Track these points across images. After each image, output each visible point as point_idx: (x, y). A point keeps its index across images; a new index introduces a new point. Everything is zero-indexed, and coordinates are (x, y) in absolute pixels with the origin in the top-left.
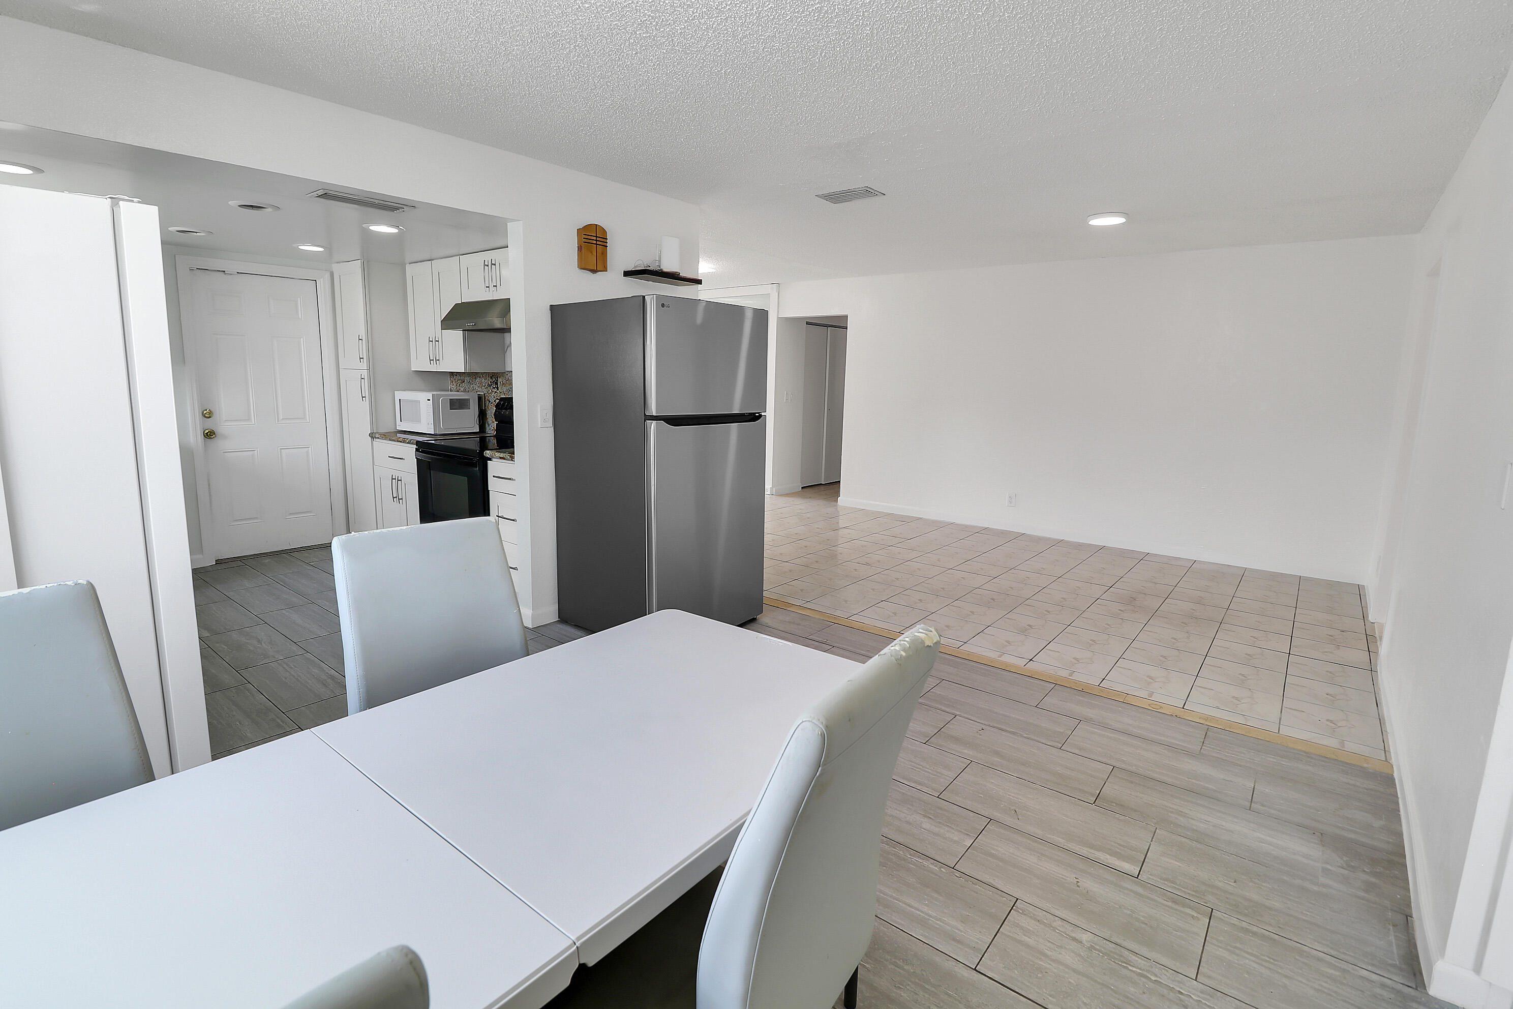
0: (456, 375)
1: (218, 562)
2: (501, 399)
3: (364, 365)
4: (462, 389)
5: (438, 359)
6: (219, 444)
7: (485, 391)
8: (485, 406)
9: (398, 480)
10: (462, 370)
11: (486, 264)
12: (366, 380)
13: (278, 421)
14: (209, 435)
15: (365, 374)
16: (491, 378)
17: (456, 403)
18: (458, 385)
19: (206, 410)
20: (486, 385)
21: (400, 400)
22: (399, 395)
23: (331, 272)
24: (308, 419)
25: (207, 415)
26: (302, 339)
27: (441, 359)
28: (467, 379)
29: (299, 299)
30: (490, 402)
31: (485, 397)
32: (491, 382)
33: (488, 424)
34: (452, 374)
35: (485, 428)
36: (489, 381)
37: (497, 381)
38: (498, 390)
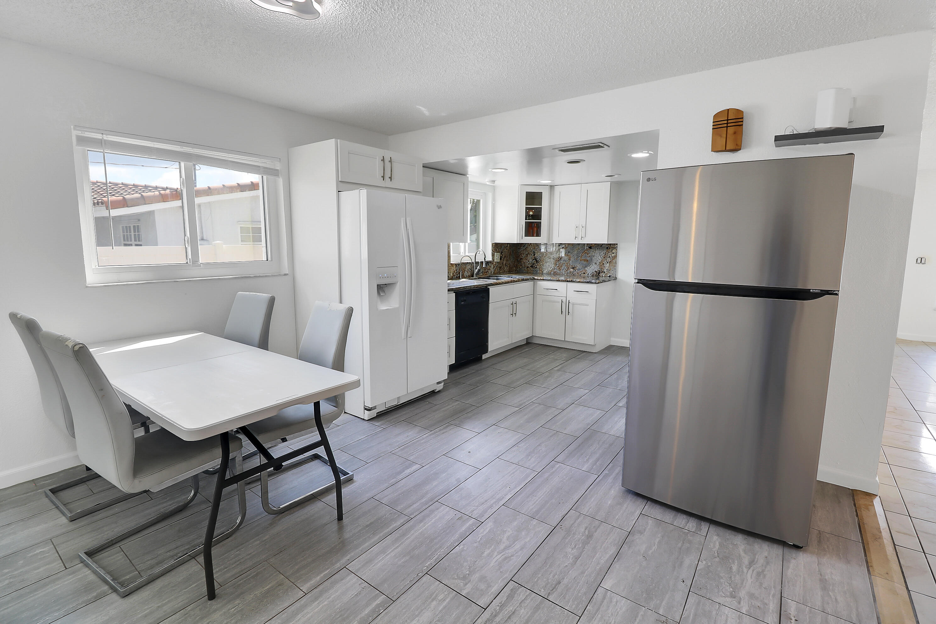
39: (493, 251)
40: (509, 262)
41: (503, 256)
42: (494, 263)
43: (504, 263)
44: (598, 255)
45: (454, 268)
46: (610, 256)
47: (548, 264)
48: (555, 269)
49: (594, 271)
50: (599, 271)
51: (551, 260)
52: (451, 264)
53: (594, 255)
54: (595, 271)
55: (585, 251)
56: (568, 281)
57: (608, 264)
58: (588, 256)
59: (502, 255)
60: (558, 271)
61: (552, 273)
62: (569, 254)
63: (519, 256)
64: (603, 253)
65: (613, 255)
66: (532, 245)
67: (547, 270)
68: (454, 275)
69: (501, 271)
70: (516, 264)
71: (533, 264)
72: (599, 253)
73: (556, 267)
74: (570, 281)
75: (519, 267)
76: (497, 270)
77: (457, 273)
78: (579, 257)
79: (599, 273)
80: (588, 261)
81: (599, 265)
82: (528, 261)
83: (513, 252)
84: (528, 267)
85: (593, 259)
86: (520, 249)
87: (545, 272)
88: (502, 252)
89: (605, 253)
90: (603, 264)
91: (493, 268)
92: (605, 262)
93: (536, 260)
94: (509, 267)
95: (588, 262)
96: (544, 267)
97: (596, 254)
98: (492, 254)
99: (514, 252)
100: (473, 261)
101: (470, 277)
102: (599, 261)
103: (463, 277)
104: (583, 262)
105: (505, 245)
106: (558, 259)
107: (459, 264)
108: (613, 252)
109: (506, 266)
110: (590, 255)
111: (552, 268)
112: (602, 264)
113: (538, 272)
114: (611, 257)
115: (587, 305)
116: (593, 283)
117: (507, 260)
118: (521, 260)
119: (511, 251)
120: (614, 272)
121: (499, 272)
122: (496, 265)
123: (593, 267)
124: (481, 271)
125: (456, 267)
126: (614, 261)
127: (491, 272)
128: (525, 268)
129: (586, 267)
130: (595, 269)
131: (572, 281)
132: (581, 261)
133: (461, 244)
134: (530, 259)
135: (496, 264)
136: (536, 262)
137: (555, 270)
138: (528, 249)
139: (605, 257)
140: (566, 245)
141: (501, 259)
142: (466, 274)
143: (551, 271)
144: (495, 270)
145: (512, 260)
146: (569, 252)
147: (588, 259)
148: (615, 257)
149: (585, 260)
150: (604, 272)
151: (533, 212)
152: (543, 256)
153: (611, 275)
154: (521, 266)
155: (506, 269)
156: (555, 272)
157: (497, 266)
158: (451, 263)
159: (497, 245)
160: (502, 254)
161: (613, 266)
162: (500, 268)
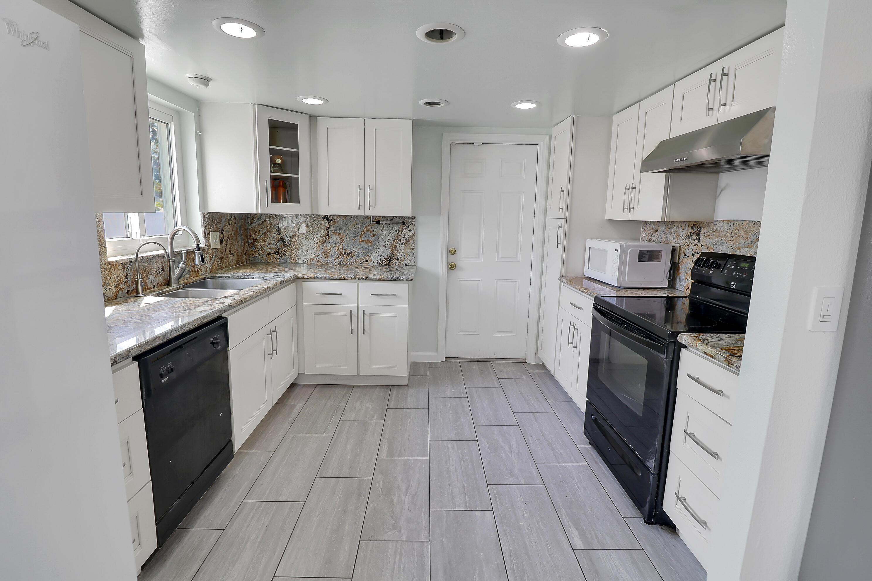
0: (650, 224)
1: (447, 360)
2: (703, 254)
3: (562, 214)
4: (654, 239)
5: (632, 207)
6: (458, 274)
7: (682, 242)
8: (679, 259)
9: (575, 329)
10: (658, 218)
11: (713, 78)
12: (562, 228)
13: (498, 259)
14: (451, 267)
15: (562, 222)
16: (692, 228)
17: (645, 254)
18: (650, 235)
19: (453, 248)
20: (684, 236)
21: (590, 247)
22: (590, 243)
23: (550, 136)
24: (519, 258)
25: (452, 252)
26: (522, 194)
27: (636, 207)
28: (661, 228)
29: (524, 161)
30: (685, 255)
31: (680, 249)
32: (691, 233)
33: (680, 279)
34: (646, 223)
35: (675, 284)
36: (689, 231)
37: (700, 231)
38: (699, 242)
39: (206, 229)
40: (236, 247)
41: (226, 238)
42: (211, 252)
43: (228, 250)
44: (387, 233)
45: (120, 272)
46: (406, 234)
47: (305, 248)
48: (317, 256)
49: (382, 257)
50: (390, 257)
51: (311, 241)
52: (110, 263)
53: (381, 233)
54: (384, 258)
55: (366, 228)
56: (359, 279)
57: (403, 247)
58: (372, 235)
59: (223, 235)
60: (324, 260)
61: (314, 262)
62: (341, 232)
63: (251, 236)
64: (394, 230)
65: (410, 233)
66: (273, 217)
67: (304, 258)
68: (120, 289)
69: (223, 264)
70: (246, 249)
71: (279, 249)
72: (389, 231)
73: (319, 253)
74: (363, 279)
75: (253, 254)
76: (215, 263)
77: (129, 283)
78: (358, 236)
79: (390, 260)
80: (371, 242)
81: (389, 248)
82: (269, 244)
83: (240, 227)
84: (269, 254)
85: (379, 239)
86: (251, 223)
87: (301, 261)
88: (222, 231)
89: (398, 230)
90: (396, 247)
91: (209, 261)
92: (398, 244)
93: (283, 242)
94: (237, 255)
95: (372, 245)
96: (300, 254)
97: (384, 232)
98: (205, 234)
99: (242, 229)
100: (168, 251)
101: (161, 285)
102: (389, 242)
103: (147, 290)
104: (364, 244)
105: (227, 216)
106: (323, 239)
107: (131, 262)
108: (410, 228)
109: (231, 255)
110: (374, 233)
111: (312, 255)
112: (393, 247)
113: (289, 261)
114: (407, 236)
115: (394, 315)
116: (403, 280)
117: (232, 244)
118: (254, 242)
119: (237, 228)
120: (412, 259)
121: (220, 266)
122: (214, 255)
123: (380, 252)
124: (187, 270)
125: (124, 268)
126: (411, 242)
127: (206, 269)
128: (263, 256)
129: (369, 251)
130: (384, 255)
131: (366, 279)
132: (360, 242)
133: (130, 215)
134: (272, 241)
135: (213, 253)
136: (284, 245)
137: (318, 258)
138: (267, 224)
139: (397, 237)
140: (336, 219)
141: (221, 242)
142: (152, 281)
143: (312, 259)
144: (212, 265)
145: (240, 243)
146: (340, 229)
147: (373, 239)
148: (413, 236)
149: (367, 242)
150: (398, 258)
151: (281, 159)
152: (294, 235)
153: (407, 262)
154: (256, 252)
155: (232, 259)
156: (318, 261)
157: (216, 256)
158: (109, 259)
159: (213, 216)
160: (222, 233)
161: (411, 249)
162: (222, 258)
